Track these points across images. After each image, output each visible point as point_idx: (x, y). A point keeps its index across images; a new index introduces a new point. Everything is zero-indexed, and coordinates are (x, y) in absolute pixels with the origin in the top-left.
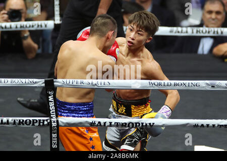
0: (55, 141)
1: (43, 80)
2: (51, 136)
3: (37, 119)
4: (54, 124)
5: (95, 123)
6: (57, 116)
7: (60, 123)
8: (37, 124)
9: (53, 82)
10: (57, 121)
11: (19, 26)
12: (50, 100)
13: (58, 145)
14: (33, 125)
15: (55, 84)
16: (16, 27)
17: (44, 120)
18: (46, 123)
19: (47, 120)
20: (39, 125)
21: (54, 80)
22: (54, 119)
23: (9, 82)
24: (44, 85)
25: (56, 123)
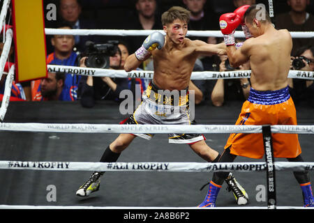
0: (271, 185)
1: (261, 127)
2: (268, 180)
3: (255, 163)
4: (270, 169)
5: (309, 167)
6: (273, 161)
7: (276, 168)
8: (254, 169)
9: (269, 128)
10: (274, 166)
11: (237, 75)
12: (267, 145)
13: (275, 188)
14: (251, 169)
15: (272, 130)
16: (235, 76)
17: (261, 165)
18: (263, 167)
19: (264, 165)
20: (257, 170)
21: (272, 126)
22: (270, 164)
23: (228, 129)
24: (261, 131)
25: (272, 168)
